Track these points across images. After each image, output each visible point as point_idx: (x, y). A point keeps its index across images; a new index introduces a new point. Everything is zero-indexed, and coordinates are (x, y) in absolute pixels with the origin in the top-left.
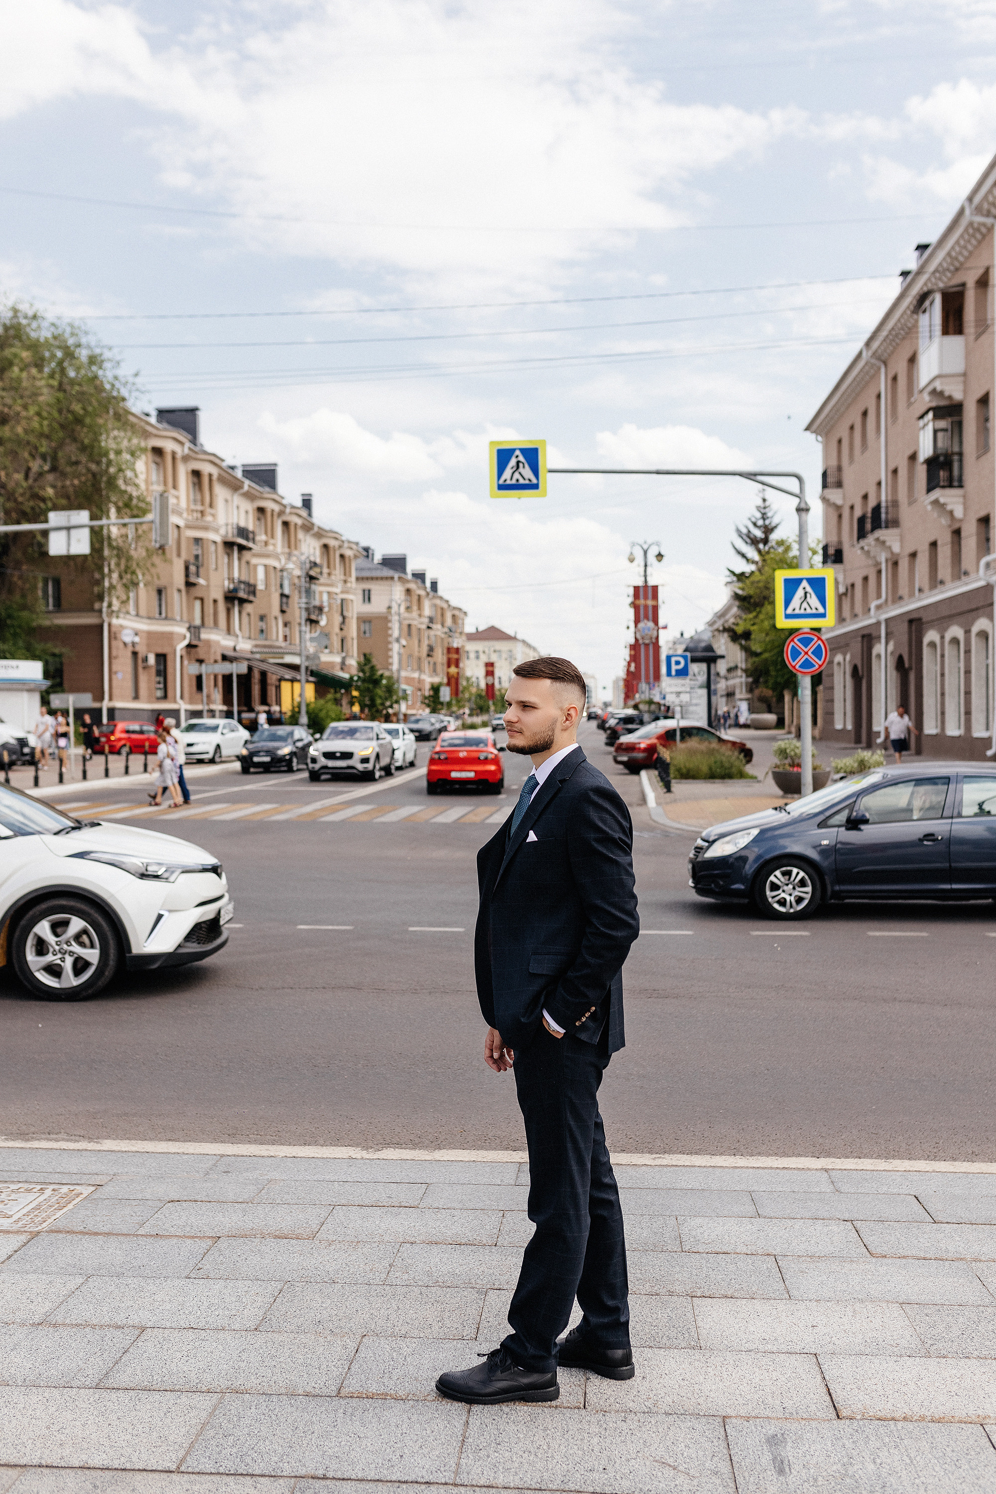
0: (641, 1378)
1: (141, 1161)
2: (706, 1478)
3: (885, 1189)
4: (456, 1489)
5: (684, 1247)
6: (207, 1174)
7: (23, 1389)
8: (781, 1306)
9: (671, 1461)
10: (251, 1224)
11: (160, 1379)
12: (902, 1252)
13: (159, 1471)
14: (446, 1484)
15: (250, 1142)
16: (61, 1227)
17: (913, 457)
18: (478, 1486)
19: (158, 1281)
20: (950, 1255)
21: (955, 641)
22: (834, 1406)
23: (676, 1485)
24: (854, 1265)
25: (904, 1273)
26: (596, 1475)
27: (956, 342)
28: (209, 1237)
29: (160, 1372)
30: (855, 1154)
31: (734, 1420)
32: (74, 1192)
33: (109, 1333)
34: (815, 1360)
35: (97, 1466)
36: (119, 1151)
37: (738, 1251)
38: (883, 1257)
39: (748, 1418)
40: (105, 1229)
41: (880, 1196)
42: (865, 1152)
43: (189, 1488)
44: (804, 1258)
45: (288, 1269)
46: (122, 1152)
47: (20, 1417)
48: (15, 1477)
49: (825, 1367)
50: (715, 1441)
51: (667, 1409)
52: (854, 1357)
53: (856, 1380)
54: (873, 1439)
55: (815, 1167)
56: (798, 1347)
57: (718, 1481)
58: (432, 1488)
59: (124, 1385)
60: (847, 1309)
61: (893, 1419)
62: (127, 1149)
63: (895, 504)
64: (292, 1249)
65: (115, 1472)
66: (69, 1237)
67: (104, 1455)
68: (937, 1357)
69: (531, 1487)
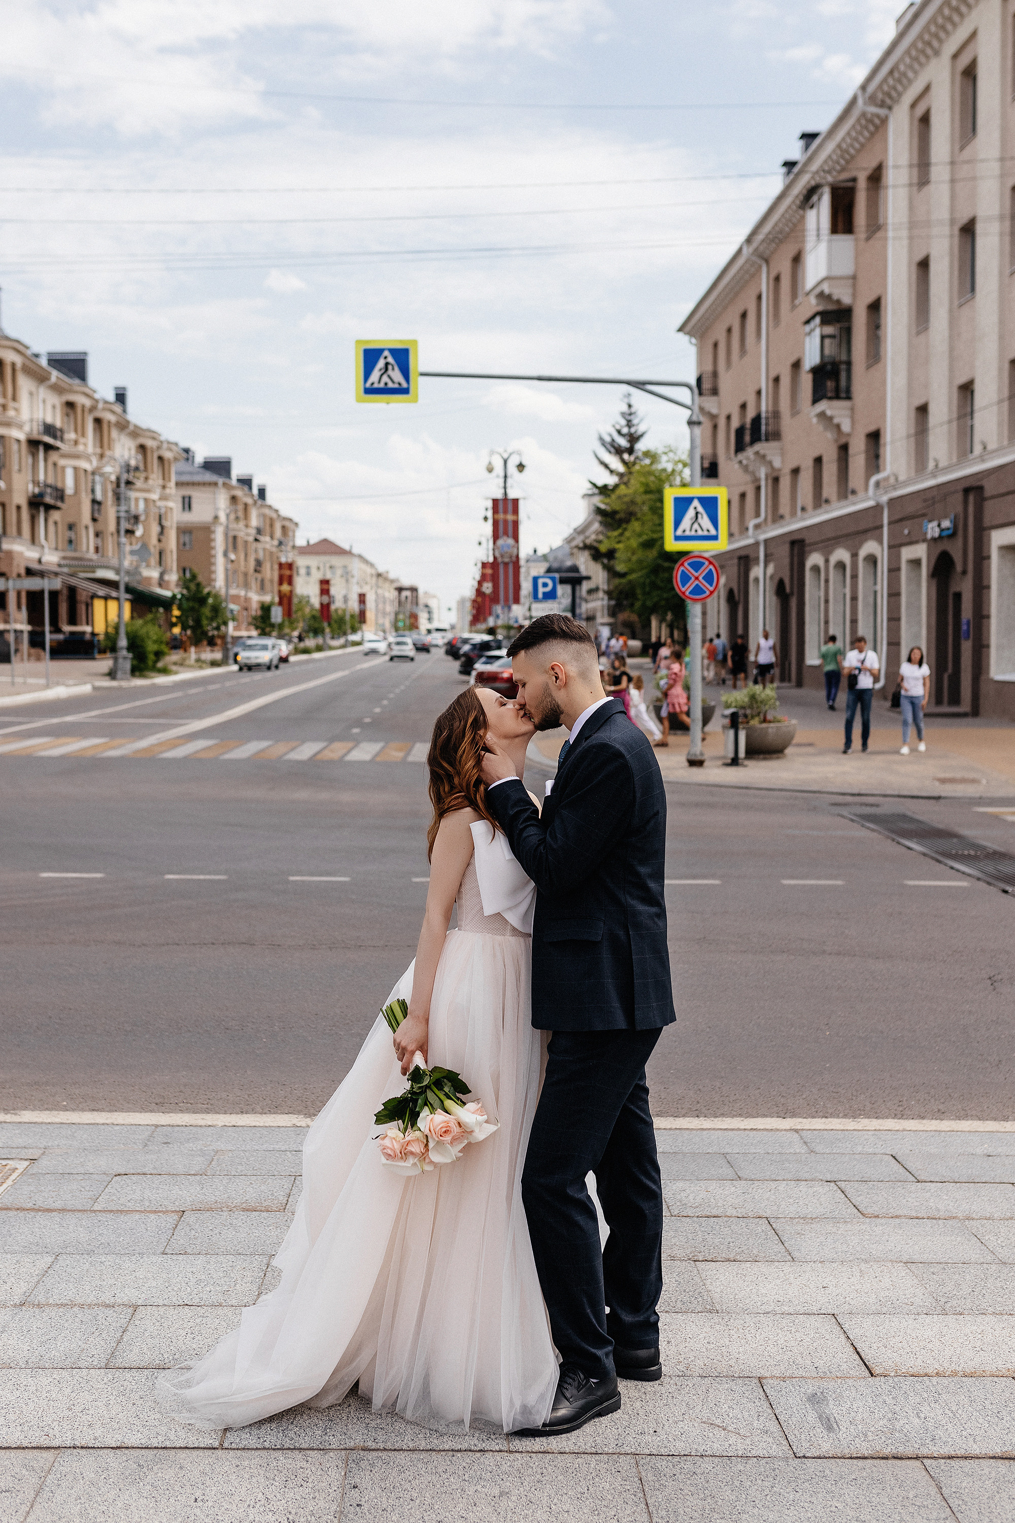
0: (666, 1343)
1: (69, 1132)
2: (758, 1437)
3: (860, 1149)
4: (511, 1455)
5: (672, 1211)
6: (146, 1145)
7: (29, 1371)
8: (787, 1267)
9: (718, 1422)
10: (213, 1197)
11: (171, 1358)
12: (893, 1212)
13: (201, 1448)
14: (501, 1451)
15: (182, 1111)
16: (9, 1204)
17: (796, 365)
18: (534, 1453)
19: (133, 1258)
20: (942, 1214)
21: (840, 565)
22: (865, 1364)
23: (730, 1445)
24: (849, 1226)
25: (900, 1232)
26: (648, 1438)
27: (844, 241)
28: (173, 1212)
29: (169, 1350)
30: (821, 1114)
31: (771, 1381)
32: (7, 1167)
33: (101, 1313)
34: (834, 1320)
35: (136, 1446)
36: (42, 1123)
37: (728, 1214)
38: (875, 1217)
39: (784, 1378)
40: (58, 1205)
41: (857, 1156)
42: (830, 1111)
43: (239, 1463)
44: (797, 1220)
45: (268, 1242)
46: (46, 1123)
47: (36, 1400)
48: (52, 1460)
49: (846, 1327)
50: (756, 1401)
51: (701, 1372)
52: (872, 1316)
53: (880, 1339)
54: (912, 1394)
55: (784, 1128)
56: (815, 1309)
57: (771, 1440)
58: (487, 1455)
59: (134, 1364)
60: (854, 1270)
61: (926, 1375)
62: (49, 1121)
63: (775, 415)
64: (265, 1222)
65: (156, 1451)
66: (21, 1214)
67: (140, 1435)
68: (954, 1314)
69: (586, 1451)
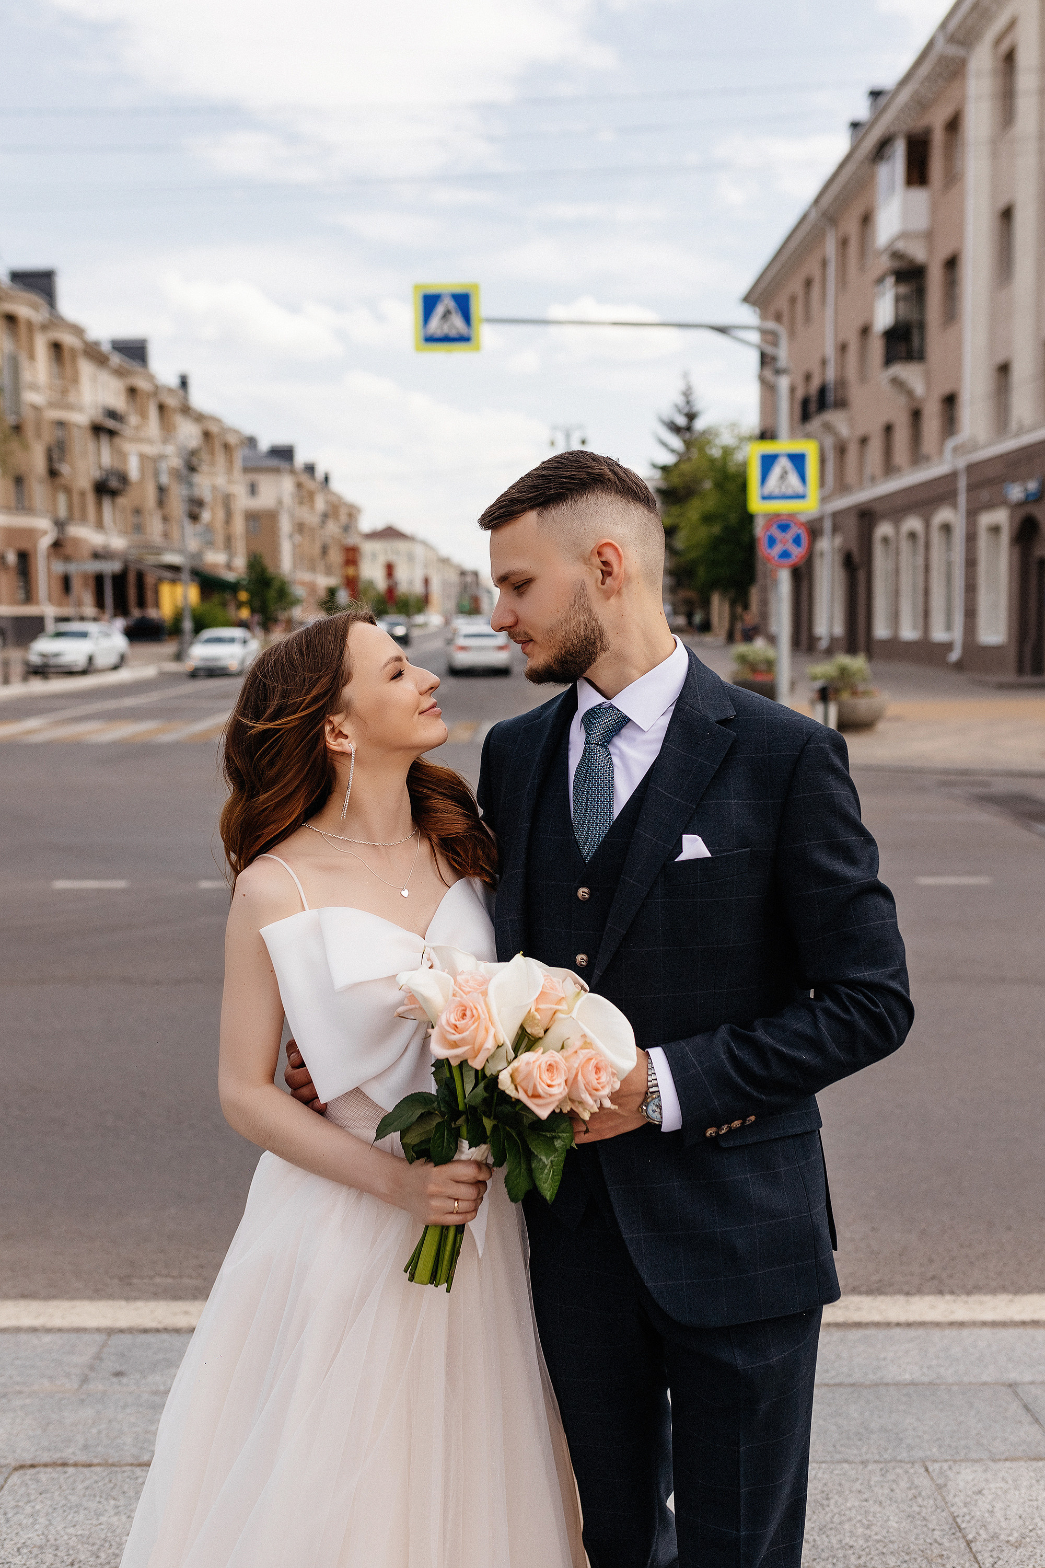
15: (155, 1295)
17: (865, 331)
21: (912, 536)
27: (920, 196)
63: (842, 383)
